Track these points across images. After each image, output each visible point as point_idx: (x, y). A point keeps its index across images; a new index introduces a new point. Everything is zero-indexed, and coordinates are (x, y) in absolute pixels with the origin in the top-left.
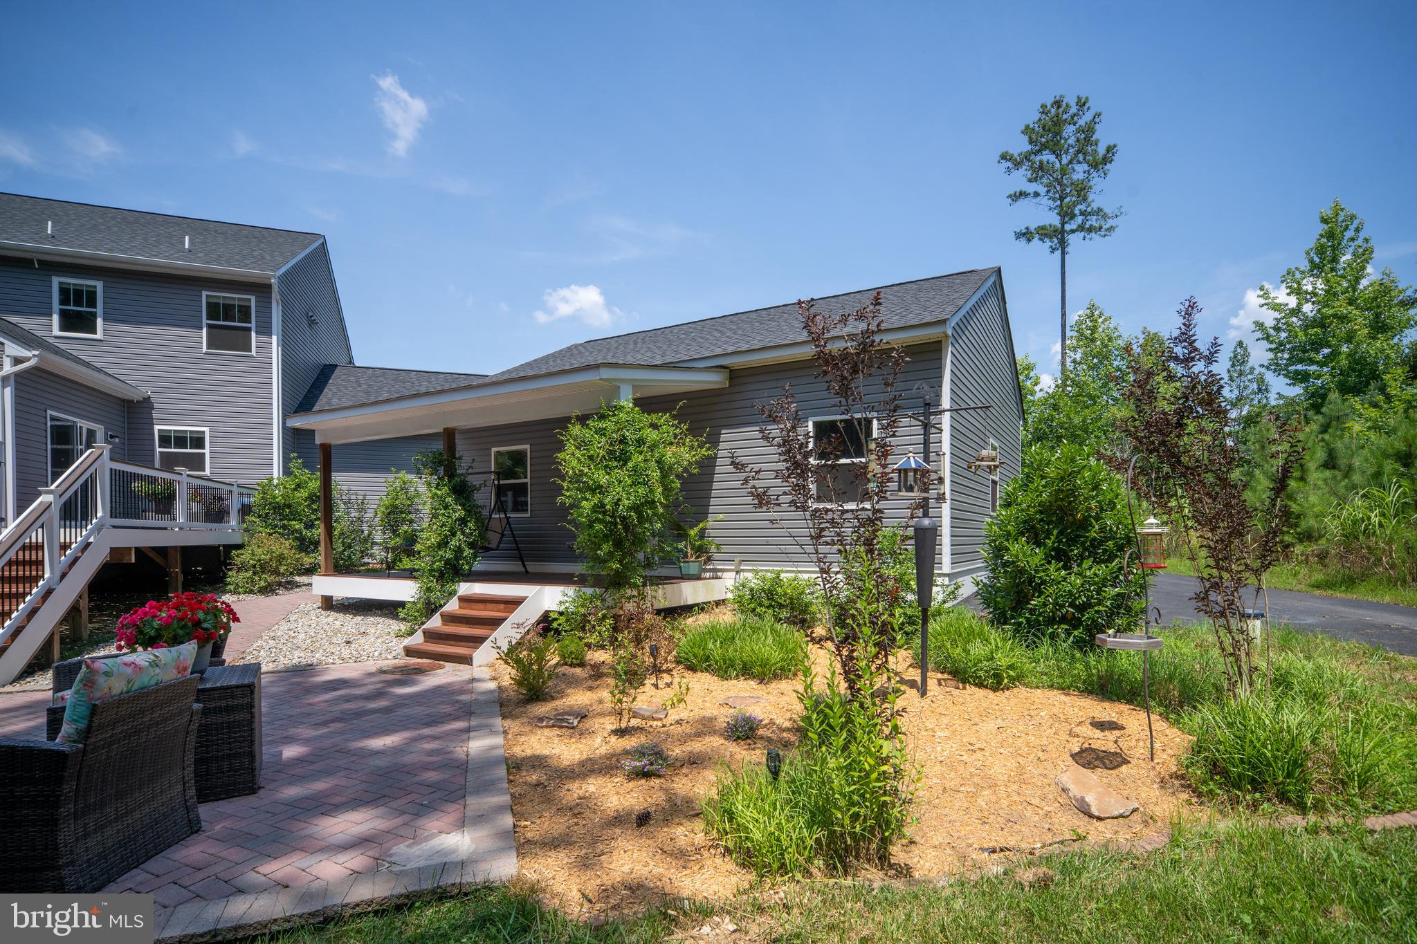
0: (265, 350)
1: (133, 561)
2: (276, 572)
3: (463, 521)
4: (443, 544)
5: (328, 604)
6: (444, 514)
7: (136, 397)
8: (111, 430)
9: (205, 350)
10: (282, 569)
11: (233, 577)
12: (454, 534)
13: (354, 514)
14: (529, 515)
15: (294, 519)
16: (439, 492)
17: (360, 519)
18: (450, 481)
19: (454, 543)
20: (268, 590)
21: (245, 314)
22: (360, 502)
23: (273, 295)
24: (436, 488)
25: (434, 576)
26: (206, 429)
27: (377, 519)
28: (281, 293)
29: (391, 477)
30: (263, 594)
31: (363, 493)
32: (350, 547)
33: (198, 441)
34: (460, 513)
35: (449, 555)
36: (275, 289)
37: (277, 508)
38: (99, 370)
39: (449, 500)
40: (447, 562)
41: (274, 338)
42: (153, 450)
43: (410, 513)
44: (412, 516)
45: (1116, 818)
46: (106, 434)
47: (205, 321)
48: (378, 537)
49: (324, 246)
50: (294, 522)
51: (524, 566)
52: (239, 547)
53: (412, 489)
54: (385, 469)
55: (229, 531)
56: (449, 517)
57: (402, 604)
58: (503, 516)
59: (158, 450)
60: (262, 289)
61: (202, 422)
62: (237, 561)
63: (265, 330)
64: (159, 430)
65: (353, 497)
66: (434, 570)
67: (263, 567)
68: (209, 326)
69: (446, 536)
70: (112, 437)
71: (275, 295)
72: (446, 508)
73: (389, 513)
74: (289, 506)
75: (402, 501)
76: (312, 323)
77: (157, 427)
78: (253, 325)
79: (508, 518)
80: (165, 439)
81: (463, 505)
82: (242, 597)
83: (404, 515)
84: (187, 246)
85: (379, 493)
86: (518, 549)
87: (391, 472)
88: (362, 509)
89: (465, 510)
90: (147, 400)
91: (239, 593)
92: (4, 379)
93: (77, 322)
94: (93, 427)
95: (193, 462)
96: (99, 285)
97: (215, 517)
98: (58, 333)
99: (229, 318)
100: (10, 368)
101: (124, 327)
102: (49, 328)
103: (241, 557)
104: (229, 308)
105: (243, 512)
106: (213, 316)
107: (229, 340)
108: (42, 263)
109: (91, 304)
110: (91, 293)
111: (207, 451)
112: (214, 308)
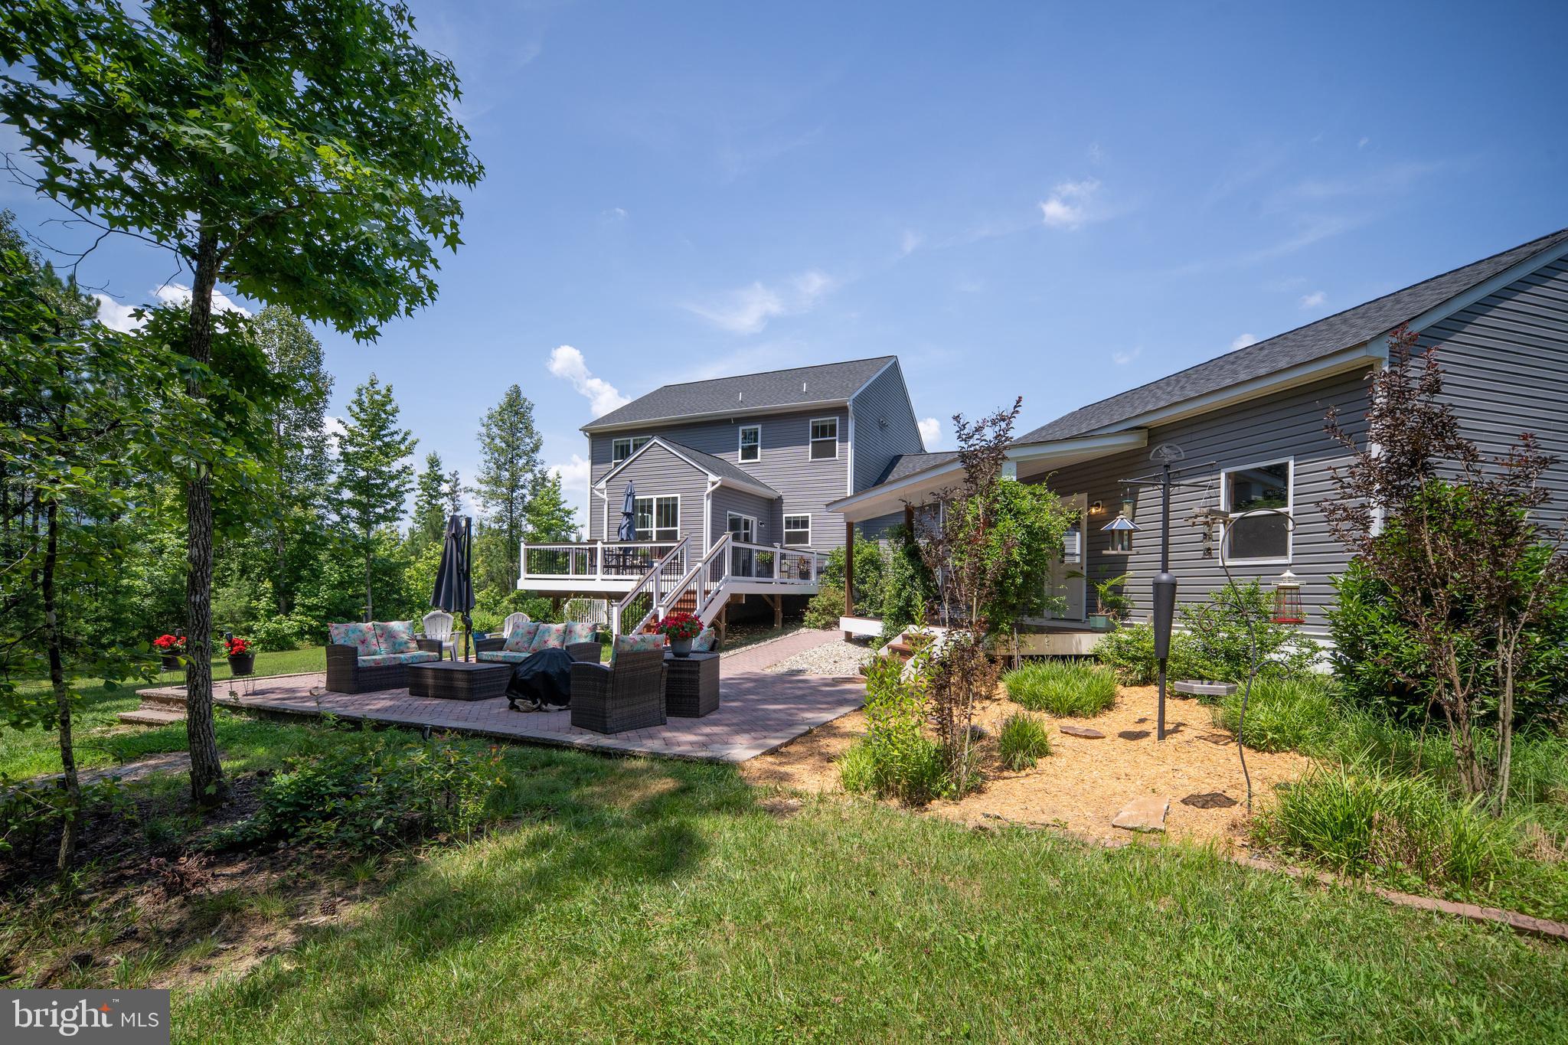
0: (844, 451)
1: (744, 602)
4: (899, 594)
5: (849, 637)
7: (774, 496)
8: (761, 520)
9: (810, 460)
10: (834, 612)
11: (809, 616)
20: (824, 627)
21: (833, 428)
23: (849, 413)
26: (810, 515)
28: (855, 410)
33: (805, 524)
36: (851, 409)
38: (759, 483)
40: (900, 609)
41: (849, 443)
42: (783, 532)
45: (1131, 829)
46: (758, 522)
47: (811, 440)
49: (895, 368)
52: (813, 596)
55: (812, 585)
57: (872, 639)
59: (785, 531)
60: (841, 411)
61: (807, 510)
62: (810, 605)
63: (844, 439)
64: (786, 517)
67: (825, 611)
68: (813, 443)
69: (901, 589)
70: (761, 525)
71: (851, 413)
74: (839, 565)
76: (883, 426)
77: (784, 515)
78: (837, 438)
80: (788, 523)
82: (811, 630)
84: (804, 391)
90: (780, 498)
91: (810, 627)
92: (708, 495)
93: (750, 453)
94: (750, 518)
95: (802, 538)
96: (759, 427)
97: (805, 575)
98: (740, 461)
99: (824, 435)
100: (710, 489)
101: (769, 452)
102: (736, 458)
103: (813, 603)
104: (824, 428)
105: (820, 572)
106: (815, 435)
107: (824, 450)
108: (735, 419)
109: (756, 440)
110: (756, 433)
111: (809, 530)
112: (816, 430)
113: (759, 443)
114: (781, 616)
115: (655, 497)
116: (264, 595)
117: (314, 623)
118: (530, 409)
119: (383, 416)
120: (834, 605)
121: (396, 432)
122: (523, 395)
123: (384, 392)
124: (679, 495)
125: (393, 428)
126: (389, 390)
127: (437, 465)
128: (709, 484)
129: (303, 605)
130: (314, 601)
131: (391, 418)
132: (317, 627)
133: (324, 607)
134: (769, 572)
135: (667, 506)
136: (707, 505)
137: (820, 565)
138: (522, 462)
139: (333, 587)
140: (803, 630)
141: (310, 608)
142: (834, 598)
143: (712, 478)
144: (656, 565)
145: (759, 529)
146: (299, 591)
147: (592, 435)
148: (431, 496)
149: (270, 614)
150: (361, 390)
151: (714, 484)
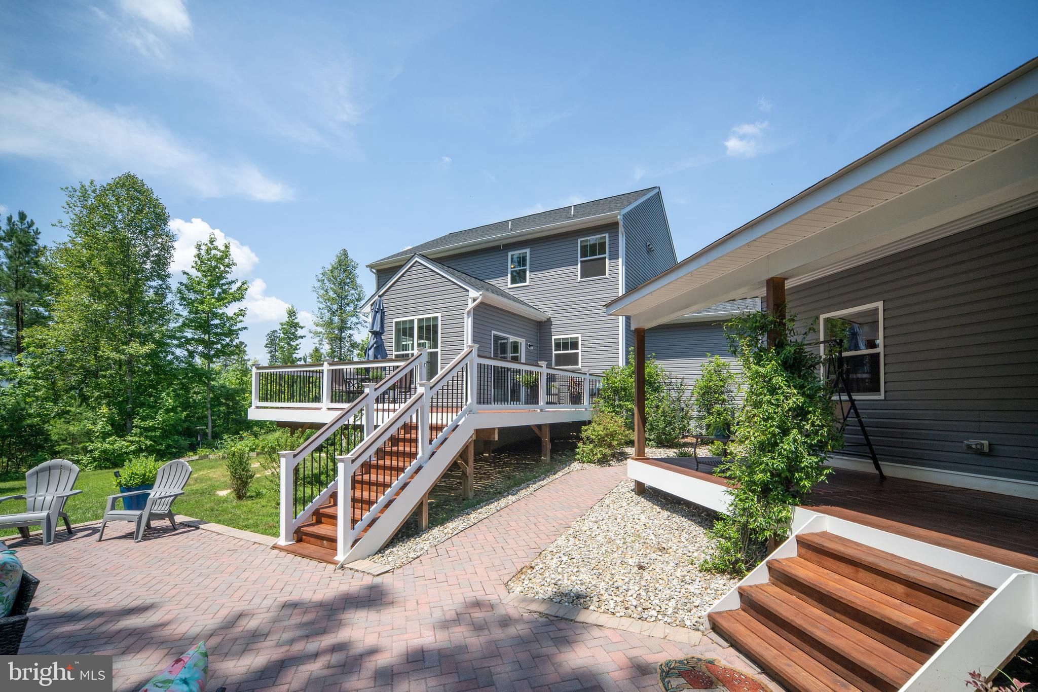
0: (614, 269)
1: (496, 439)
2: (610, 446)
3: (800, 413)
4: (768, 446)
5: (642, 490)
6: (770, 402)
7: (544, 319)
8: (530, 342)
9: (579, 280)
10: (615, 443)
11: (582, 448)
12: (785, 432)
13: (674, 395)
14: (882, 397)
15: (627, 400)
16: (762, 370)
17: (679, 400)
18: (778, 353)
19: (786, 446)
20: (604, 461)
21: (602, 246)
22: (679, 384)
23: (620, 229)
24: (758, 364)
25: (753, 491)
26: (579, 336)
27: (693, 399)
28: (625, 227)
29: (705, 361)
30: (600, 464)
31: (682, 377)
32: (670, 423)
33: (575, 345)
34: (796, 399)
35: (779, 464)
36: (621, 223)
37: (616, 391)
38: (527, 305)
39: (779, 380)
40: (775, 474)
41: (620, 260)
42: (552, 353)
43: (722, 393)
44: (725, 396)
46: (526, 344)
47: (579, 259)
48: (694, 414)
49: (659, 194)
50: (628, 403)
51: (878, 467)
52: (586, 424)
53: (725, 372)
54: (699, 354)
55: (584, 410)
56: (778, 406)
58: (845, 397)
59: (554, 352)
60: (612, 227)
61: (576, 331)
62: (584, 435)
63: (614, 256)
64: (555, 339)
65: (674, 380)
66: (754, 483)
67: (601, 442)
68: (582, 262)
69: (774, 435)
70: (530, 346)
71: (621, 229)
72: (773, 391)
73: (704, 394)
74: (625, 389)
75: (716, 382)
76: (649, 251)
77: (553, 337)
78: (607, 255)
79: (852, 401)
80: (558, 345)
81: (801, 387)
82: (585, 465)
83: (717, 396)
84: (572, 213)
85: (696, 376)
86: (869, 444)
87: (706, 356)
88: (681, 391)
89: (803, 394)
90: (549, 321)
91: (584, 462)
92: (469, 313)
93: (518, 277)
94: (519, 340)
95: (573, 359)
96: (528, 251)
97: (576, 399)
98: (510, 286)
99: (593, 254)
100: (471, 305)
101: (538, 275)
102: (506, 283)
103: (587, 432)
104: (593, 247)
105: (592, 395)
106: (584, 255)
107: (594, 268)
108: (504, 246)
109: (525, 265)
110: (524, 259)
111: (579, 351)
112: (584, 248)
113: (528, 267)
114: (549, 446)
115: (416, 318)
116: (100, 418)
117: (148, 443)
118: (355, 267)
119: (222, 268)
120: (612, 435)
121: (233, 282)
122: (350, 256)
123: (223, 248)
124: (439, 315)
125: (230, 277)
126: (226, 247)
127: (294, 315)
128: (470, 301)
129: (140, 428)
130: (150, 423)
131: (227, 269)
132: (151, 445)
133: (159, 428)
134: (533, 398)
135: (428, 328)
136: (468, 323)
137: (592, 387)
138: (350, 308)
139: (168, 411)
140: (575, 465)
141: (147, 429)
142: (612, 427)
143: (473, 293)
144: (367, 390)
145: (527, 351)
146: (138, 414)
147: (378, 271)
148: (289, 338)
149: (105, 436)
150: (200, 246)
151: (474, 300)
